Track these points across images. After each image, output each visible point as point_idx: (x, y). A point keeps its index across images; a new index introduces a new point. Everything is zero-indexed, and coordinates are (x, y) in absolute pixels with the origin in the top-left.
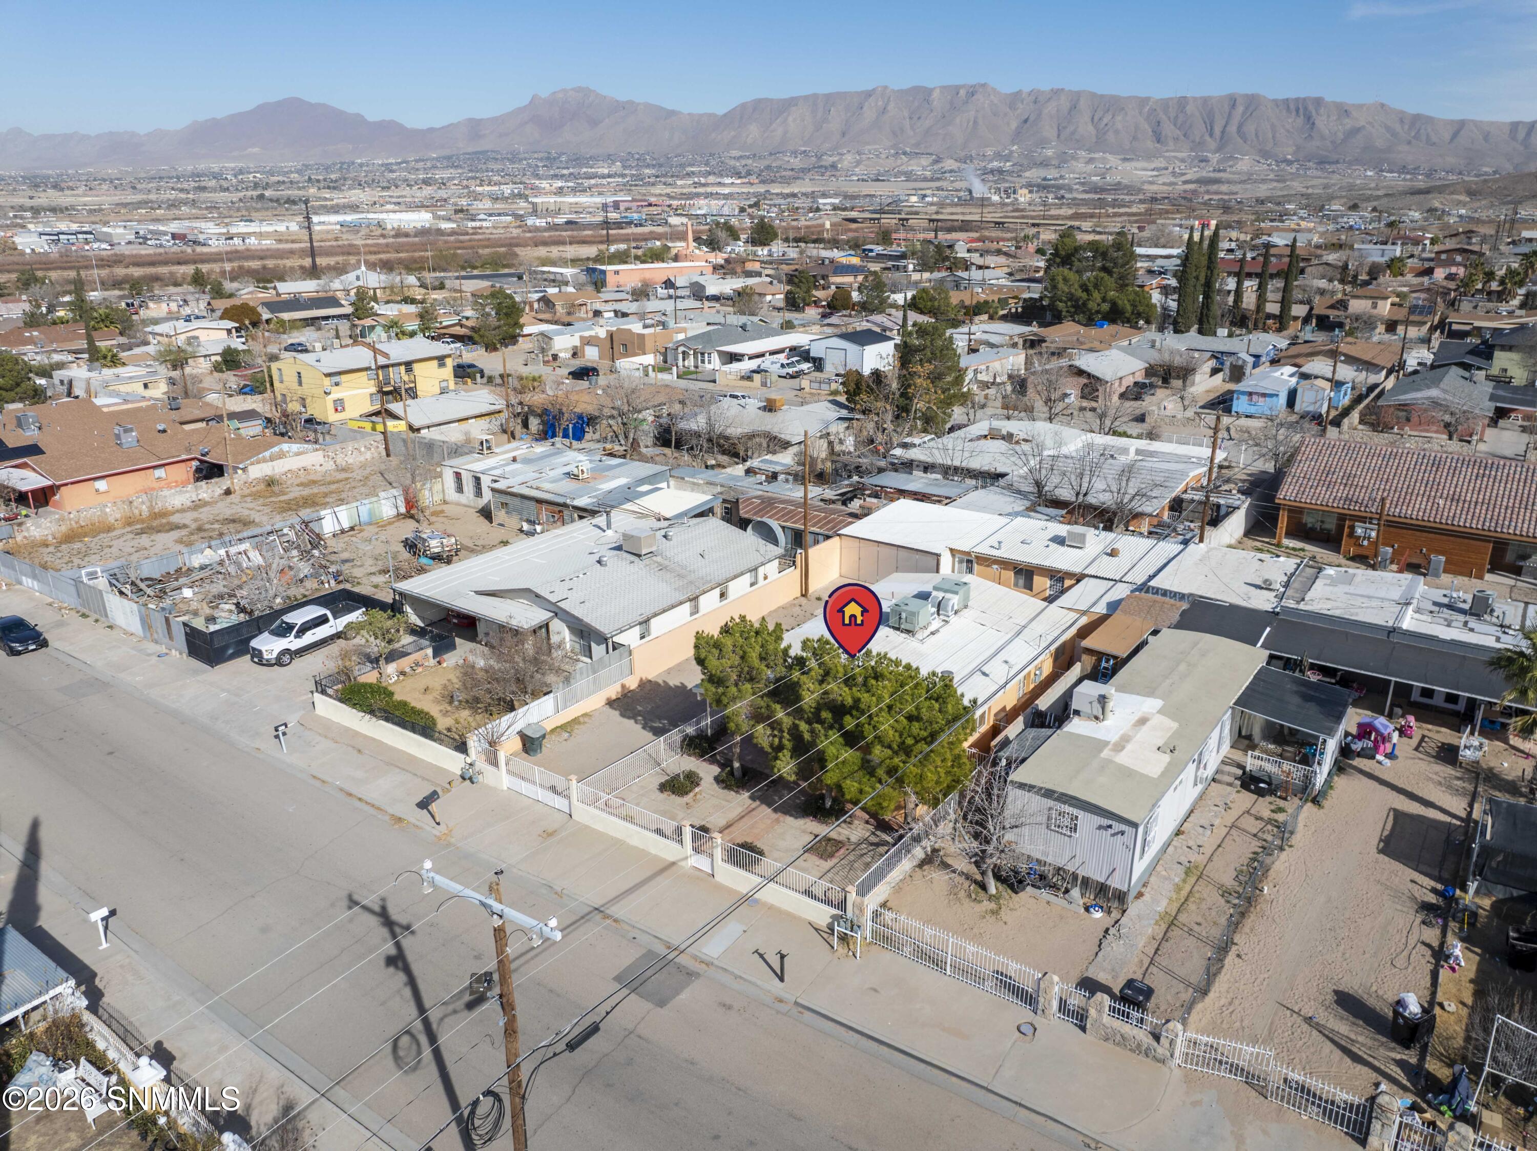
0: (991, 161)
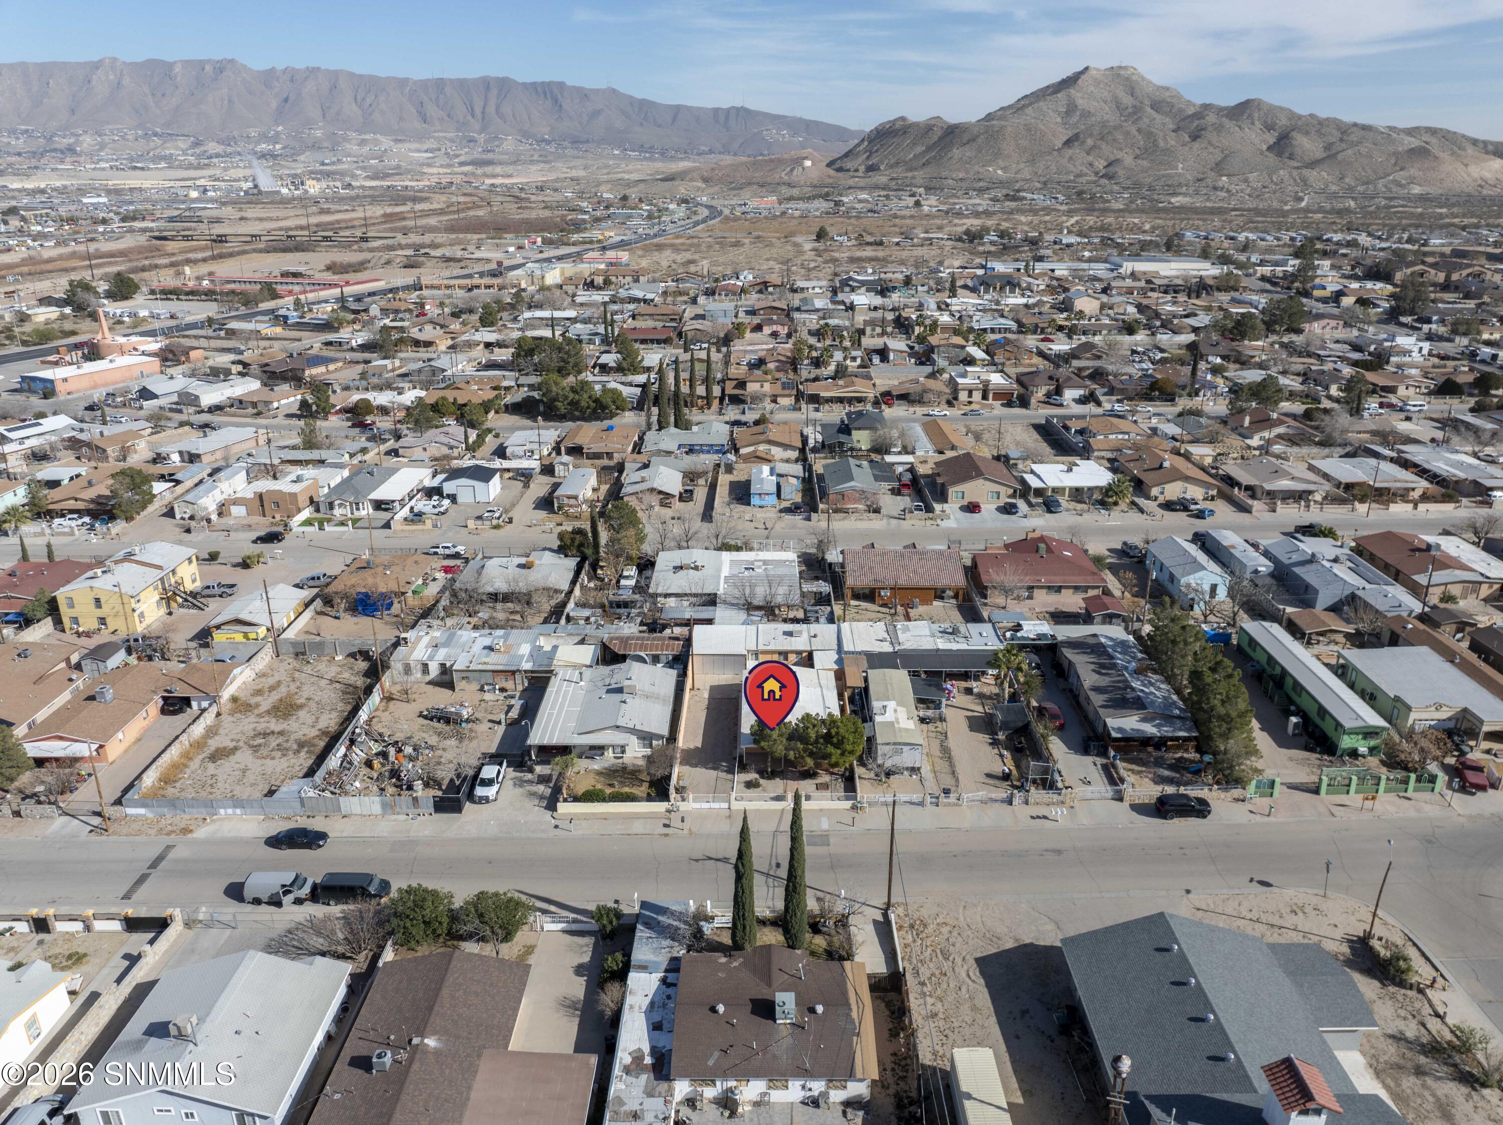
0: (258, 143)
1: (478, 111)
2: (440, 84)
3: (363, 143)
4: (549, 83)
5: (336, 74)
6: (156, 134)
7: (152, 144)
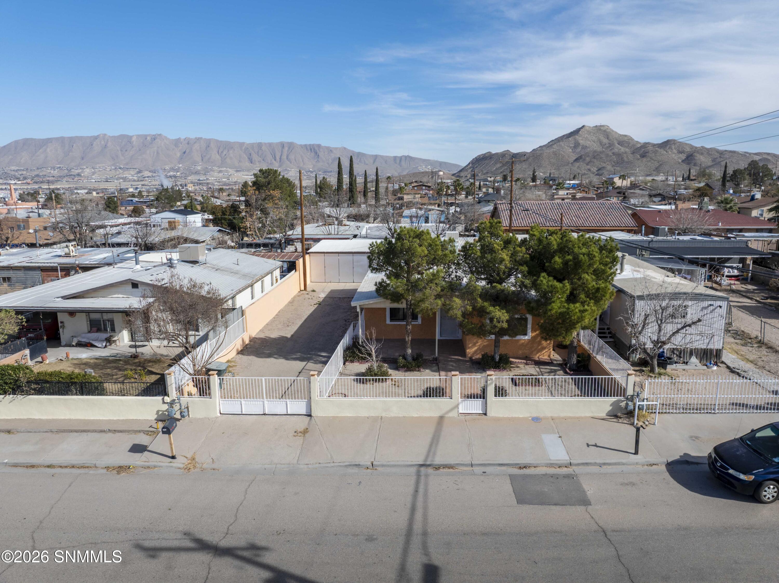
0: (169, 172)
1: (278, 158)
2: (260, 145)
3: (220, 172)
4: (313, 145)
5: (210, 140)
6: (120, 168)
7: (118, 173)
